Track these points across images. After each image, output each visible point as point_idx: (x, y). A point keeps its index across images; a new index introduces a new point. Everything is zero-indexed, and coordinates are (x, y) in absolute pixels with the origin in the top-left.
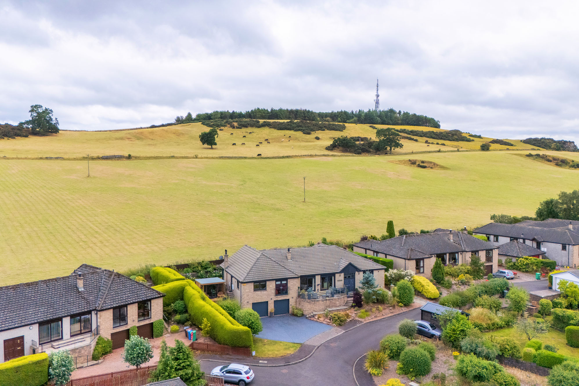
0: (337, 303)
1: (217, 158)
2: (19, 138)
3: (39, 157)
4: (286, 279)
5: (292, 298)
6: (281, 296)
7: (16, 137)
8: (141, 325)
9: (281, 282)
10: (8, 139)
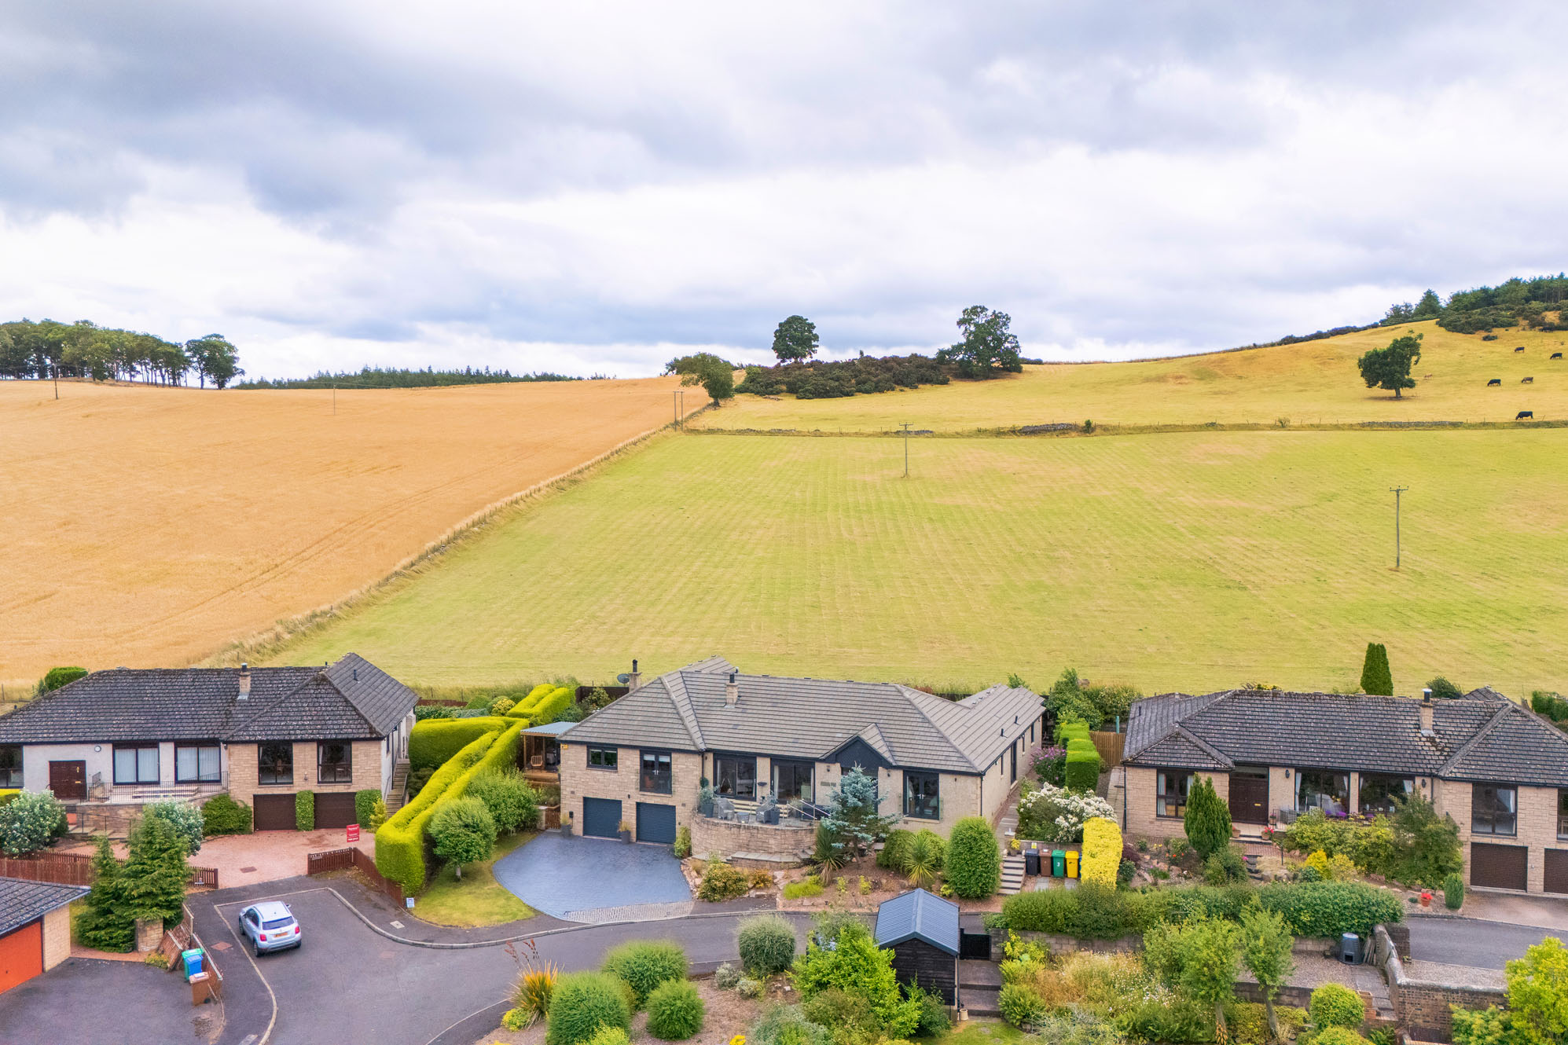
0: (772, 841)
1: (1351, 427)
2: (928, 386)
3: (884, 430)
4: (668, 752)
5: (684, 805)
6: (653, 794)
7: (920, 386)
8: (325, 791)
9: (657, 758)
10: (901, 390)
